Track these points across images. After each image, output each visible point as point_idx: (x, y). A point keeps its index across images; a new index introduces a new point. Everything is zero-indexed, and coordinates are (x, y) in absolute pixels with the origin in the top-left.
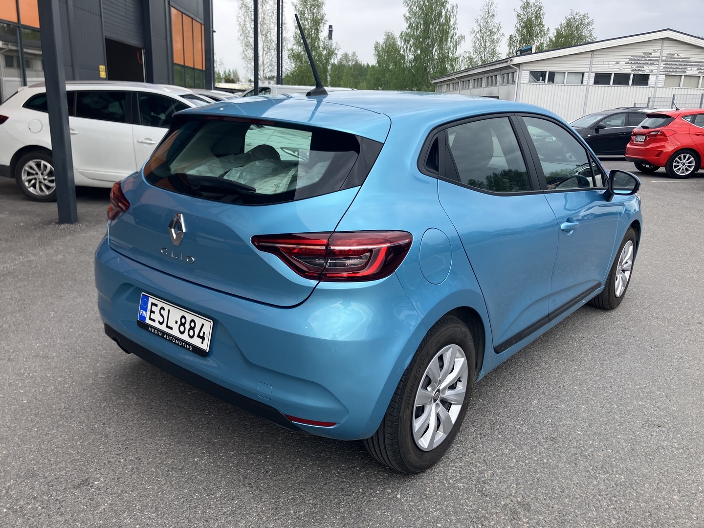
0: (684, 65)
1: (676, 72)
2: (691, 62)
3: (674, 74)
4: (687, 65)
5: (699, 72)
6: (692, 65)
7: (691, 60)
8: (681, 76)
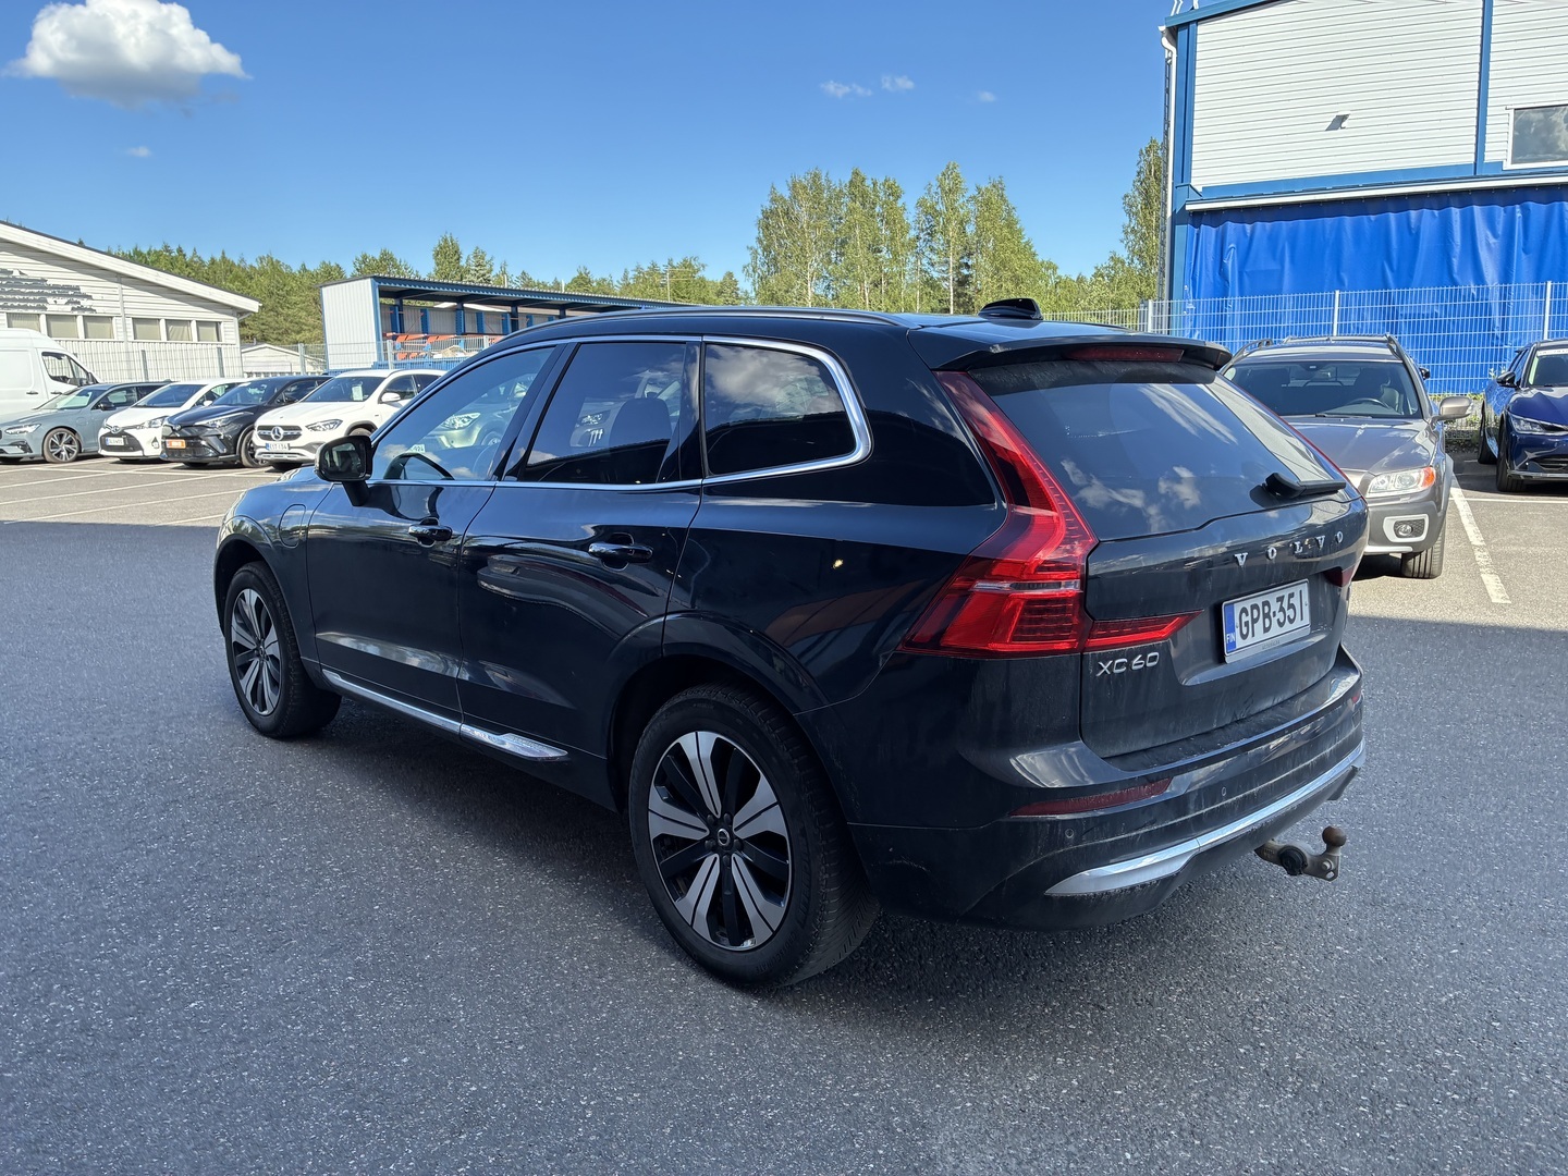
0: (38, 294)
1: (26, 307)
2: (49, 287)
3: (24, 311)
4: (42, 293)
5: (73, 309)
6: (54, 295)
7: (50, 282)
8: (39, 315)
